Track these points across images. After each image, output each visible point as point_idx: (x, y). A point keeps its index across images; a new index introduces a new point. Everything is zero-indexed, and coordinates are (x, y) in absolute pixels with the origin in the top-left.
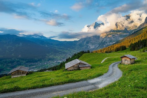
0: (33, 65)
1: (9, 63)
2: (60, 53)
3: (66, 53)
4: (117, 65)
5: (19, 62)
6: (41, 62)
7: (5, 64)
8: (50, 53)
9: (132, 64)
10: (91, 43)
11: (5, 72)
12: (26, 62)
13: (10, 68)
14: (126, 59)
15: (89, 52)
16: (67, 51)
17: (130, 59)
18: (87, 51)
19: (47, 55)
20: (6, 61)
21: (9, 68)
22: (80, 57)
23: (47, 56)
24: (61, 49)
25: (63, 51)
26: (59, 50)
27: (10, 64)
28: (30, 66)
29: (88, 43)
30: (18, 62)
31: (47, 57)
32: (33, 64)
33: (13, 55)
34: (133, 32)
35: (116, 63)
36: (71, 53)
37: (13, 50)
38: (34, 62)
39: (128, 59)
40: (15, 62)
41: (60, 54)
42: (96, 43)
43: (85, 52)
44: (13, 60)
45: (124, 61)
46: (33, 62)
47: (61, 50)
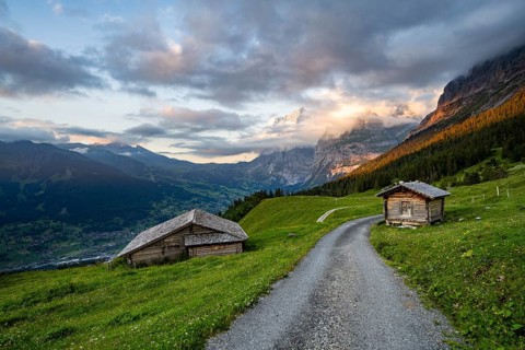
0: (108, 241)
1: (25, 235)
2: (196, 199)
3: (212, 199)
4: (364, 229)
5: (61, 230)
6: (133, 230)
7: (12, 237)
8: (165, 202)
9: (433, 224)
10: (289, 168)
11: (10, 264)
12: (84, 231)
13: (29, 250)
14: (405, 199)
15: (279, 194)
16: (217, 193)
17: (428, 200)
18: (274, 192)
19: (154, 205)
20: (16, 229)
21: (23, 253)
22: (251, 208)
23: (153, 209)
24: (200, 186)
25: (205, 195)
26: (193, 191)
27: (30, 239)
28: (96, 243)
29: (279, 168)
30: (55, 231)
31: (152, 212)
32: (106, 235)
33: (40, 207)
34: (407, 137)
35: (361, 224)
36: (228, 198)
37: (41, 192)
38: (111, 231)
39: (415, 201)
40: (47, 232)
41: (194, 202)
42: (304, 170)
43: (268, 193)
44: (40, 225)
45: (397, 211)
46: (106, 231)
47: (198, 191)
